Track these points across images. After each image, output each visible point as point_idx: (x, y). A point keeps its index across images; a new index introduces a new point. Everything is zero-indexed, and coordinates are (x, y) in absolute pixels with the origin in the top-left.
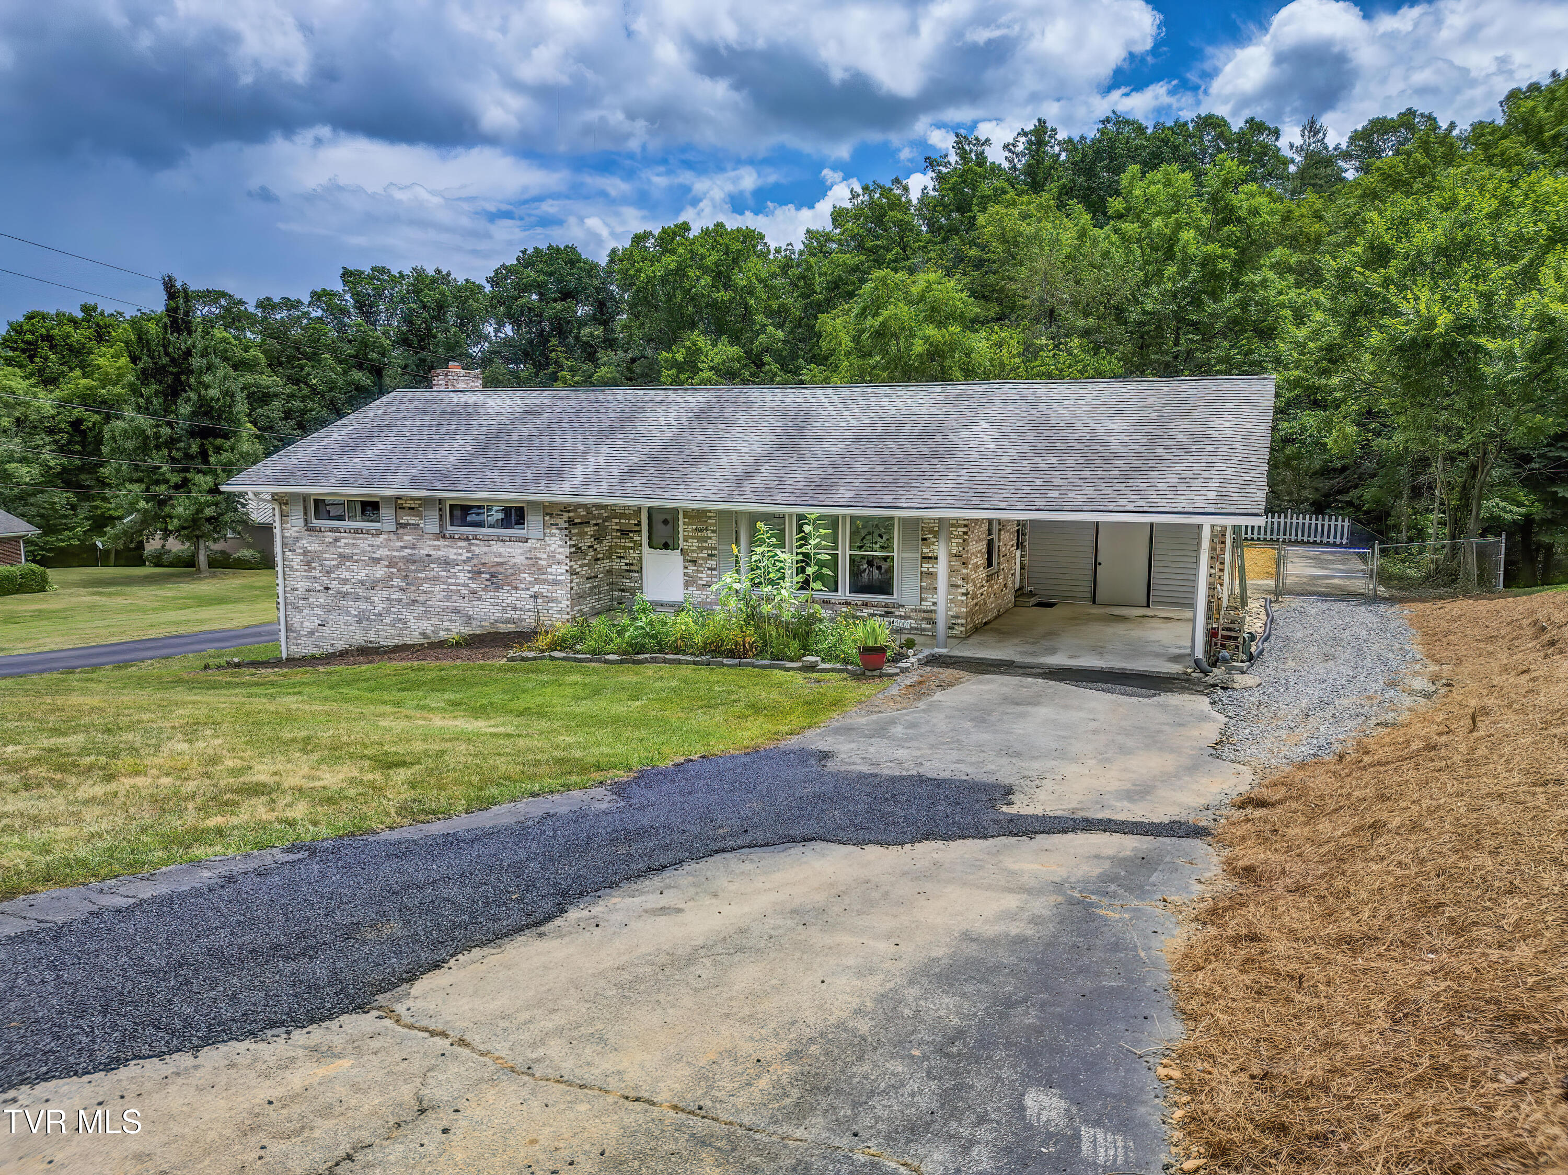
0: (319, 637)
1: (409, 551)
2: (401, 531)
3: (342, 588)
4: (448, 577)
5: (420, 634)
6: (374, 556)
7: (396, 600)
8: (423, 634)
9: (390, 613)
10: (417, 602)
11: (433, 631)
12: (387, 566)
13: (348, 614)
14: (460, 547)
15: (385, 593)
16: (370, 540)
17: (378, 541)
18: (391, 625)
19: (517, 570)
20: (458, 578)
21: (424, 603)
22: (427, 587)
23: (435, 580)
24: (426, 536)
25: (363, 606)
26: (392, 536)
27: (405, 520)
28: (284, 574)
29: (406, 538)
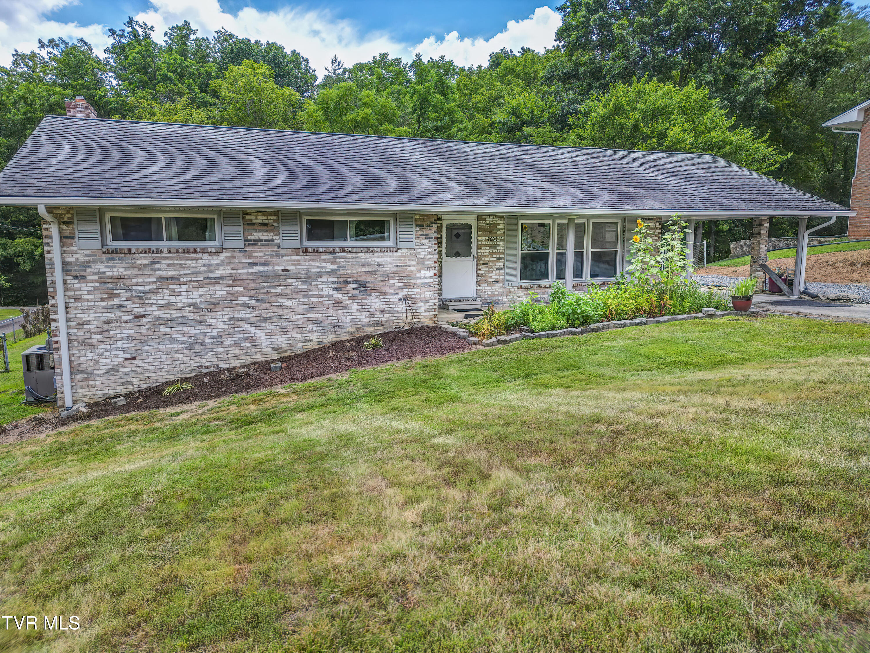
0: (126, 373)
1: (261, 268)
2: (249, 248)
3: (165, 314)
4: (309, 290)
5: (274, 349)
6: (211, 275)
7: (243, 319)
8: (278, 349)
9: (233, 333)
10: (270, 318)
11: (291, 345)
12: (229, 286)
13: (172, 341)
14: (325, 261)
15: (226, 314)
16: (206, 259)
17: (216, 260)
18: (236, 345)
19: (387, 277)
20: (321, 290)
21: (279, 319)
22: (284, 302)
23: (294, 294)
24: (282, 251)
25: (196, 330)
26: (237, 253)
27: (255, 236)
28: (67, 307)
29: (255, 254)
